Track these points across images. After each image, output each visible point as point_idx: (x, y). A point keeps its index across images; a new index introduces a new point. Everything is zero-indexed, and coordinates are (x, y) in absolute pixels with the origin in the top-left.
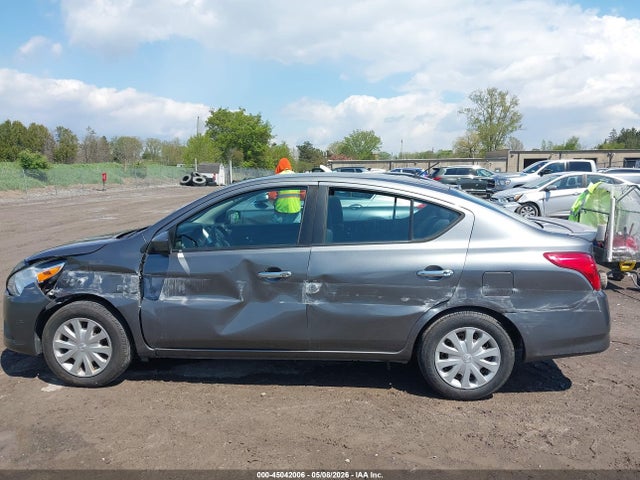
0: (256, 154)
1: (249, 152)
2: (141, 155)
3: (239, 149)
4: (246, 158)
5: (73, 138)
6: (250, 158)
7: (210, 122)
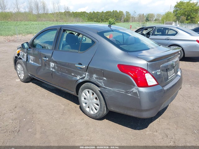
0: (192, 18)
1: (189, 17)
2: (154, 19)
3: (185, 16)
4: (187, 20)
5: (130, 15)
6: (189, 20)
7: (176, 7)
